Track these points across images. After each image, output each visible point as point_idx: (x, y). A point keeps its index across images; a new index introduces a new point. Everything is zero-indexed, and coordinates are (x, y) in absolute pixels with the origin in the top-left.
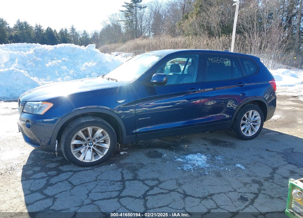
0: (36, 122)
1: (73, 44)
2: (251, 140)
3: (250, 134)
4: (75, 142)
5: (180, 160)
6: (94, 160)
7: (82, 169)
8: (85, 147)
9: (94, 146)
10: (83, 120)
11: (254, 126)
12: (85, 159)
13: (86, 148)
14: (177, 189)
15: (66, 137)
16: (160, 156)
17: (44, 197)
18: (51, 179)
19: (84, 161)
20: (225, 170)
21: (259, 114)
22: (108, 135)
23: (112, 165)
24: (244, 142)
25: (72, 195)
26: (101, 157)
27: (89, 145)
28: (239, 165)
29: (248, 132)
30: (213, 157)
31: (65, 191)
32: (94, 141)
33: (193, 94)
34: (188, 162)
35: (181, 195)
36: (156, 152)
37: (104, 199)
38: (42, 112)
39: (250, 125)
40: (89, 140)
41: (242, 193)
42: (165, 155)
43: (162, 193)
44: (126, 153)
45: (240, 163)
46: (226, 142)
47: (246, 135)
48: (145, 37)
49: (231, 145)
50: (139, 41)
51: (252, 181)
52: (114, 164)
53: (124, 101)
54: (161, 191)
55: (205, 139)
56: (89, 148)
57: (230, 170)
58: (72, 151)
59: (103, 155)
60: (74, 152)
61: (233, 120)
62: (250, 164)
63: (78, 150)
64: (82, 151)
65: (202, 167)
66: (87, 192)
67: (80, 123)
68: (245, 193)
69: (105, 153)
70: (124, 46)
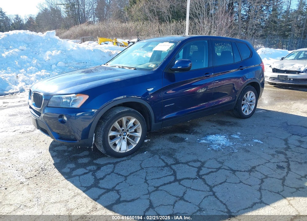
0: (71, 116)
1: (28, 31)
2: (249, 118)
3: (248, 113)
4: (111, 134)
5: (204, 141)
6: (128, 150)
7: (119, 160)
8: (120, 137)
9: (128, 135)
10: (118, 111)
11: (251, 105)
12: (121, 150)
13: (121, 139)
14: (222, 166)
15: (104, 129)
16: (182, 140)
17: (104, 191)
18: (96, 174)
19: (120, 152)
20: (248, 145)
21: (254, 95)
22: (140, 124)
23: (145, 153)
24: (246, 120)
25: (132, 185)
26: (134, 146)
27: (123, 135)
28: (256, 141)
29: (246, 111)
30: (230, 136)
31: (121, 182)
32: (128, 131)
33: (207, 79)
34: (213, 143)
35: (229, 171)
36: (176, 137)
37: (165, 184)
38: (77, 105)
39: (248, 105)
40: (123, 130)
41: (276, 163)
42: (187, 139)
43: (212, 172)
44: (149, 140)
45: (256, 139)
46: (230, 122)
47: (245, 114)
48: (90, 23)
49: (236, 124)
50: (85, 27)
51: (276, 151)
52: (147, 152)
53: (153, 89)
54: (210, 170)
55: (209, 121)
56: (124, 138)
57: (252, 145)
58: (109, 143)
59: (136, 144)
60: (111, 143)
61: (236, 101)
62: (264, 138)
63: (113, 141)
64: (117, 142)
65: (228, 145)
66: (144, 181)
67: (116, 114)
68: (278, 162)
69: (137, 142)
70: (68, 32)
